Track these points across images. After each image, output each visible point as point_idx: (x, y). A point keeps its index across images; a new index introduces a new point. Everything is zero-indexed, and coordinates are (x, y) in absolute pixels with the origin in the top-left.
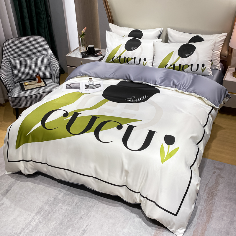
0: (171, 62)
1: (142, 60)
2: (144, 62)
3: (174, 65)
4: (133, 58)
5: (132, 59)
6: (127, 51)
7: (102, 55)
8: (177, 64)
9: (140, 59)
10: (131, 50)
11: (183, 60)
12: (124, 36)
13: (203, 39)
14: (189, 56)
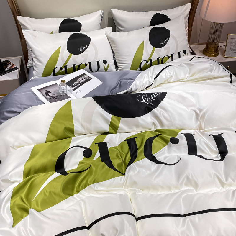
0: (145, 57)
1: (102, 64)
2: (105, 65)
3: (151, 60)
4: (87, 63)
5: (86, 65)
6: (73, 55)
7: (16, 68)
8: (154, 59)
9: (98, 62)
10: (80, 53)
11: (161, 51)
12: (52, 33)
13: (167, 16)
14: (165, 44)
